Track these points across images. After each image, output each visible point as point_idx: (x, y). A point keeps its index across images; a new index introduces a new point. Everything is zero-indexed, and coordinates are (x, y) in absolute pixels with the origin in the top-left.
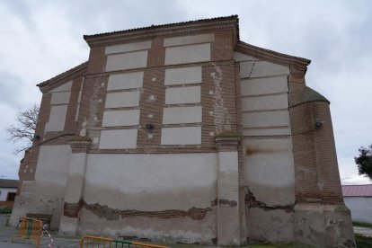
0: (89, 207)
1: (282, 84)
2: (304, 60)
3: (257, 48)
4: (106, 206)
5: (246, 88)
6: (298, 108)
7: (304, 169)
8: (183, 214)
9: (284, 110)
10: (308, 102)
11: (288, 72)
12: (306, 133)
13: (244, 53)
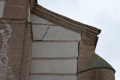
1: (72, 50)
2: (95, 29)
3: (53, 13)
5: (37, 49)
6: (85, 74)
9: (72, 75)
10: (94, 68)
11: (80, 39)
13: (41, 16)
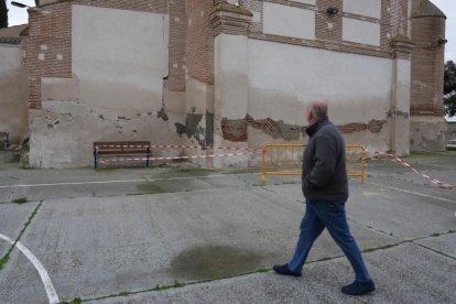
0: (257, 125)
4: (282, 122)
7: (420, 83)
8: (364, 127)
12: (428, 49)
